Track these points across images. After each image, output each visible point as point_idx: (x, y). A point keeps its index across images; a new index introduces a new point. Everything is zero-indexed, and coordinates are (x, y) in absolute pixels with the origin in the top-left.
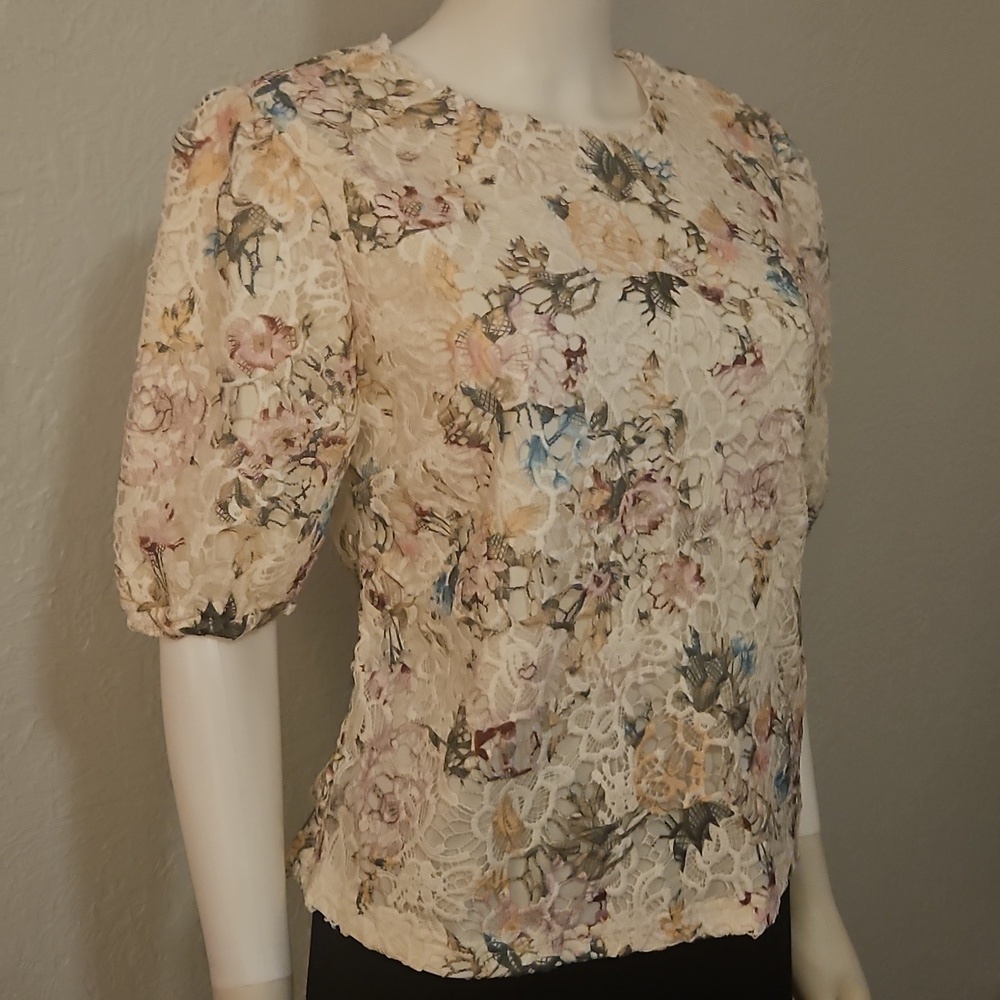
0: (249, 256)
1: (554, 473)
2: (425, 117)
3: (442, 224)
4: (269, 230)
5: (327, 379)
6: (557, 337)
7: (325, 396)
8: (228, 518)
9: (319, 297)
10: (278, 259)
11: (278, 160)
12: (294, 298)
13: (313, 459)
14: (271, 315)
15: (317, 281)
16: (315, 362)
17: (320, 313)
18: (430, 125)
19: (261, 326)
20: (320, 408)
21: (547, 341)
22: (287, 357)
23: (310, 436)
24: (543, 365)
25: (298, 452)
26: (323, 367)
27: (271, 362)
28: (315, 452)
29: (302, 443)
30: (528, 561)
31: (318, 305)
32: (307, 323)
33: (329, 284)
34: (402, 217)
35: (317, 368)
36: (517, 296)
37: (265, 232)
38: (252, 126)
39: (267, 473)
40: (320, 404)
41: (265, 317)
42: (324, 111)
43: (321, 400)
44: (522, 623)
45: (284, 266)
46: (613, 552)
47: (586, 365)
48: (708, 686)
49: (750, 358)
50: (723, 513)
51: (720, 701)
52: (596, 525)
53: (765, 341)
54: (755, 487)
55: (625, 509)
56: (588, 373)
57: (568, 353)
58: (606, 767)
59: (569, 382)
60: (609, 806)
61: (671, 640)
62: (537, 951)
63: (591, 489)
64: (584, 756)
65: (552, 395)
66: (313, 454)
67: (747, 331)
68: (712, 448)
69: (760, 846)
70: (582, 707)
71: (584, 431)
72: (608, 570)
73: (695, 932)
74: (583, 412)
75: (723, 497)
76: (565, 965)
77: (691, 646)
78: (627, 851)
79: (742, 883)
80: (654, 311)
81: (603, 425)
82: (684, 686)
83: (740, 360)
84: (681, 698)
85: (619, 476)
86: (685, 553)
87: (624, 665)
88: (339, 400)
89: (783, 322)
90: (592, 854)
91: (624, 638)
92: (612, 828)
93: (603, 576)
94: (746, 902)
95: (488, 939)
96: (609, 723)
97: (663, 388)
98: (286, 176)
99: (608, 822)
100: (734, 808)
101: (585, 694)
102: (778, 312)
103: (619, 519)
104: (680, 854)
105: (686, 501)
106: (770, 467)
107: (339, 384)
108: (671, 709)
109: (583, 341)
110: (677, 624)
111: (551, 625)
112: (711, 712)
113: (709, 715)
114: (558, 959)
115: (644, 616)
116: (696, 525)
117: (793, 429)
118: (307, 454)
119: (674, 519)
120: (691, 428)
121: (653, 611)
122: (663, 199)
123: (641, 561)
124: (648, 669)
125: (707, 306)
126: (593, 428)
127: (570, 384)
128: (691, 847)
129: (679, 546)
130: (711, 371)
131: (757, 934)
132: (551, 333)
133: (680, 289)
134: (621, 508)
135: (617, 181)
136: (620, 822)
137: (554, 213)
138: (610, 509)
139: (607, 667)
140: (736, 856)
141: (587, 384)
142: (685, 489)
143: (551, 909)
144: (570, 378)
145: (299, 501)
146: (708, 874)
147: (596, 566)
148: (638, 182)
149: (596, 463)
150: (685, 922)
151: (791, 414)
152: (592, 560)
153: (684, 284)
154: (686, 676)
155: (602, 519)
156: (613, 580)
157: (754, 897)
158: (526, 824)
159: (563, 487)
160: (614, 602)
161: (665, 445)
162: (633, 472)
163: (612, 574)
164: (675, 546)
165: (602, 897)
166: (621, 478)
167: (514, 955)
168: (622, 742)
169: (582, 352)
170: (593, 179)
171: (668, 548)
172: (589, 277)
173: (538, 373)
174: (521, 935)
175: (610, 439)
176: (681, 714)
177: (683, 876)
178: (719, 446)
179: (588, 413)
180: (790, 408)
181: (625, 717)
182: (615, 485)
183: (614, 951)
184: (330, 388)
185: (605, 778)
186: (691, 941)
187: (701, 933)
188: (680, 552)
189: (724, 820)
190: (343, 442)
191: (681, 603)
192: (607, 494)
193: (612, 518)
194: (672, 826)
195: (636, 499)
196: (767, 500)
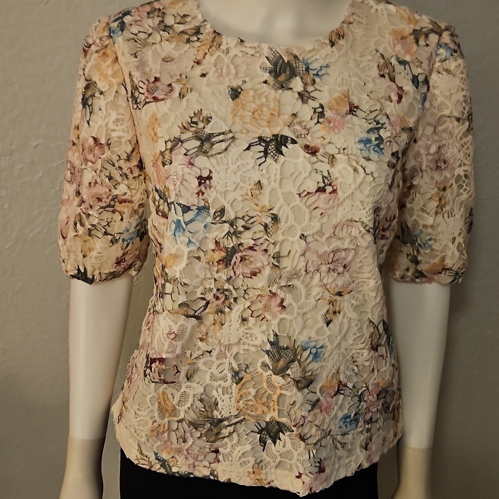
0: (89, 106)
1: (188, 239)
2: (187, 37)
3: (163, 99)
4: (97, 94)
5: (119, 170)
6: (194, 168)
7: (119, 179)
8: (76, 231)
9: (115, 130)
10: (100, 109)
11: (108, 58)
12: (105, 130)
13: (113, 209)
14: (95, 137)
15: (114, 122)
16: (112, 162)
17: (114, 138)
18: (188, 41)
19: (91, 141)
20: (116, 185)
21: (187, 170)
22: (100, 158)
23: (111, 197)
24: (184, 182)
25: (104, 205)
26: (116, 165)
27: (94, 160)
28: (114, 205)
29: (106, 201)
30: (172, 282)
31: (114, 135)
32: (109, 142)
33: (119, 124)
34: (146, 94)
35: (114, 165)
36: (180, 143)
37: (96, 95)
38: (99, 40)
39: (90, 212)
40: (116, 183)
41: (93, 137)
42: (139, 32)
43: (116, 181)
44: (169, 311)
45: (102, 113)
46: (227, 284)
47: (212, 184)
48: (281, 363)
49: (329, 189)
50: (304, 273)
51: (289, 372)
52: (216, 269)
53: (340, 180)
54: (330, 261)
55: (235, 263)
56: (212, 189)
57: (200, 178)
58: (220, 390)
59: (200, 193)
60: (220, 409)
61: (260, 335)
62: (180, 467)
63: (213, 250)
64: (208, 381)
65: (190, 199)
66: (113, 206)
67: (329, 173)
68: (298, 237)
69: (311, 452)
70: (207, 357)
71: (209, 220)
72: (223, 293)
73: (269, 483)
74: (209, 210)
75: (305, 264)
76: (196, 478)
77: (272, 340)
78: (230, 434)
79: (297, 467)
80: (266, 158)
81: (222, 218)
82: (267, 359)
83: (321, 190)
84: (265, 365)
85: (232, 245)
86: (274, 291)
87: (231, 342)
88: (126, 182)
89: (355, 170)
90: (210, 430)
91: (232, 329)
92: (221, 421)
93: (220, 296)
94: (299, 477)
95: (156, 454)
96: (223, 369)
97: (265, 201)
98: (108, 67)
99: (219, 417)
100: (294, 429)
101: (210, 352)
102: (354, 164)
103: (231, 268)
104: (263, 442)
105: (276, 264)
106: (343, 251)
107: (125, 174)
108: (260, 370)
109: (210, 171)
110: (264, 328)
111: (185, 315)
112: (282, 376)
113: (281, 378)
114: (192, 474)
115: (244, 320)
116: (283, 277)
117: (360, 232)
118: (109, 206)
119: (267, 271)
120: (282, 225)
121: (250, 318)
122: (310, 89)
123: (245, 291)
124: (246, 347)
125: (304, 157)
126: (215, 218)
127: (201, 194)
128: (269, 441)
129: (269, 287)
130: (300, 195)
131: (301, 495)
132: (190, 166)
133: (290, 146)
134: (232, 262)
135: (282, 78)
136: (227, 419)
137: (229, 96)
138: (226, 261)
139: (222, 341)
140: (295, 453)
141: (211, 195)
142: (277, 257)
143: (187, 450)
144: (201, 191)
145: (106, 227)
146: (278, 457)
147: (215, 290)
148: (298, 78)
149: (217, 236)
150: (263, 477)
151: (359, 223)
152: (212, 286)
153: (294, 142)
154: (269, 355)
155: (220, 266)
156: (227, 298)
157: (303, 476)
158: (177, 407)
159: (193, 248)
160: (227, 310)
161: (265, 232)
162: (241, 244)
163: (226, 295)
164: (266, 286)
165: (217, 451)
166: (233, 246)
167: (169, 465)
168: (230, 381)
169: (209, 178)
170: (266, 76)
171: (263, 287)
172: (231, 135)
173: (181, 186)
174: (173, 457)
175: (227, 226)
176: (265, 374)
177: (264, 454)
178: (303, 237)
179: (212, 211)
180: (358, 220)
181: (232, 368)
182: (229, 250)
183: (222, 479)
184: (121, 175)
185: (219, 396)
186: (267, 486)
187: (272, 484)
188: (270, 290)
189: (288, 433)
190: (131, 202)
191: (268, 317)
192: (223, 254)
193: (227, 266)
194: (260, 428)
195: (243, 259)
196: (341, 269)
